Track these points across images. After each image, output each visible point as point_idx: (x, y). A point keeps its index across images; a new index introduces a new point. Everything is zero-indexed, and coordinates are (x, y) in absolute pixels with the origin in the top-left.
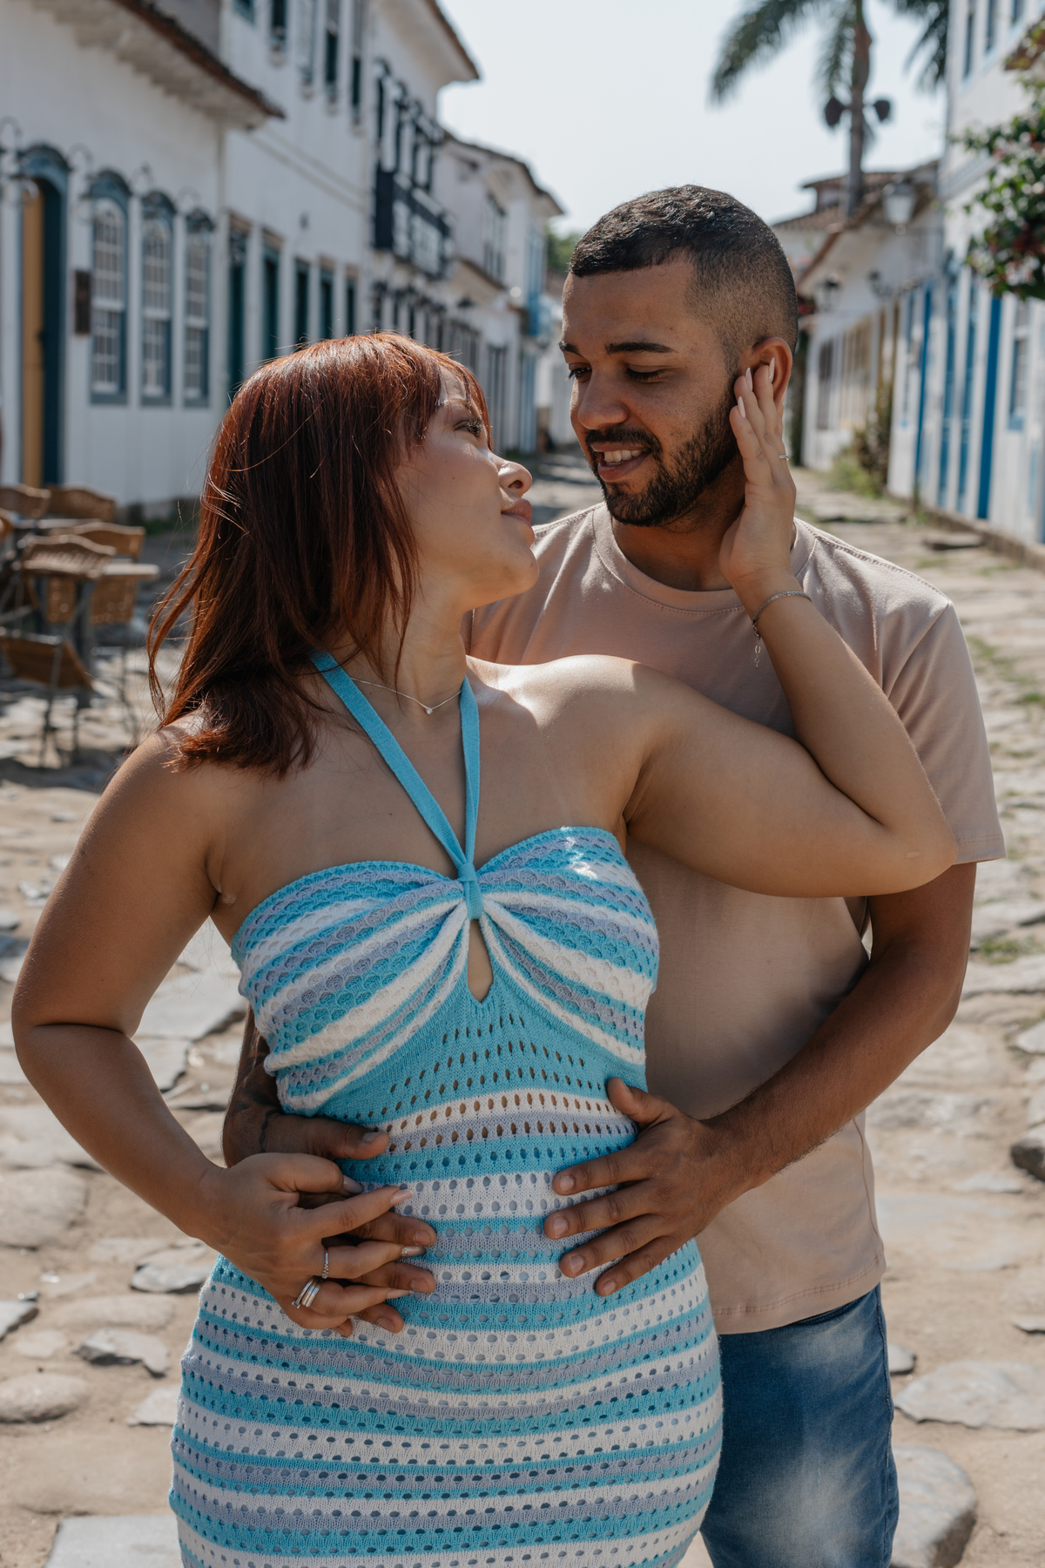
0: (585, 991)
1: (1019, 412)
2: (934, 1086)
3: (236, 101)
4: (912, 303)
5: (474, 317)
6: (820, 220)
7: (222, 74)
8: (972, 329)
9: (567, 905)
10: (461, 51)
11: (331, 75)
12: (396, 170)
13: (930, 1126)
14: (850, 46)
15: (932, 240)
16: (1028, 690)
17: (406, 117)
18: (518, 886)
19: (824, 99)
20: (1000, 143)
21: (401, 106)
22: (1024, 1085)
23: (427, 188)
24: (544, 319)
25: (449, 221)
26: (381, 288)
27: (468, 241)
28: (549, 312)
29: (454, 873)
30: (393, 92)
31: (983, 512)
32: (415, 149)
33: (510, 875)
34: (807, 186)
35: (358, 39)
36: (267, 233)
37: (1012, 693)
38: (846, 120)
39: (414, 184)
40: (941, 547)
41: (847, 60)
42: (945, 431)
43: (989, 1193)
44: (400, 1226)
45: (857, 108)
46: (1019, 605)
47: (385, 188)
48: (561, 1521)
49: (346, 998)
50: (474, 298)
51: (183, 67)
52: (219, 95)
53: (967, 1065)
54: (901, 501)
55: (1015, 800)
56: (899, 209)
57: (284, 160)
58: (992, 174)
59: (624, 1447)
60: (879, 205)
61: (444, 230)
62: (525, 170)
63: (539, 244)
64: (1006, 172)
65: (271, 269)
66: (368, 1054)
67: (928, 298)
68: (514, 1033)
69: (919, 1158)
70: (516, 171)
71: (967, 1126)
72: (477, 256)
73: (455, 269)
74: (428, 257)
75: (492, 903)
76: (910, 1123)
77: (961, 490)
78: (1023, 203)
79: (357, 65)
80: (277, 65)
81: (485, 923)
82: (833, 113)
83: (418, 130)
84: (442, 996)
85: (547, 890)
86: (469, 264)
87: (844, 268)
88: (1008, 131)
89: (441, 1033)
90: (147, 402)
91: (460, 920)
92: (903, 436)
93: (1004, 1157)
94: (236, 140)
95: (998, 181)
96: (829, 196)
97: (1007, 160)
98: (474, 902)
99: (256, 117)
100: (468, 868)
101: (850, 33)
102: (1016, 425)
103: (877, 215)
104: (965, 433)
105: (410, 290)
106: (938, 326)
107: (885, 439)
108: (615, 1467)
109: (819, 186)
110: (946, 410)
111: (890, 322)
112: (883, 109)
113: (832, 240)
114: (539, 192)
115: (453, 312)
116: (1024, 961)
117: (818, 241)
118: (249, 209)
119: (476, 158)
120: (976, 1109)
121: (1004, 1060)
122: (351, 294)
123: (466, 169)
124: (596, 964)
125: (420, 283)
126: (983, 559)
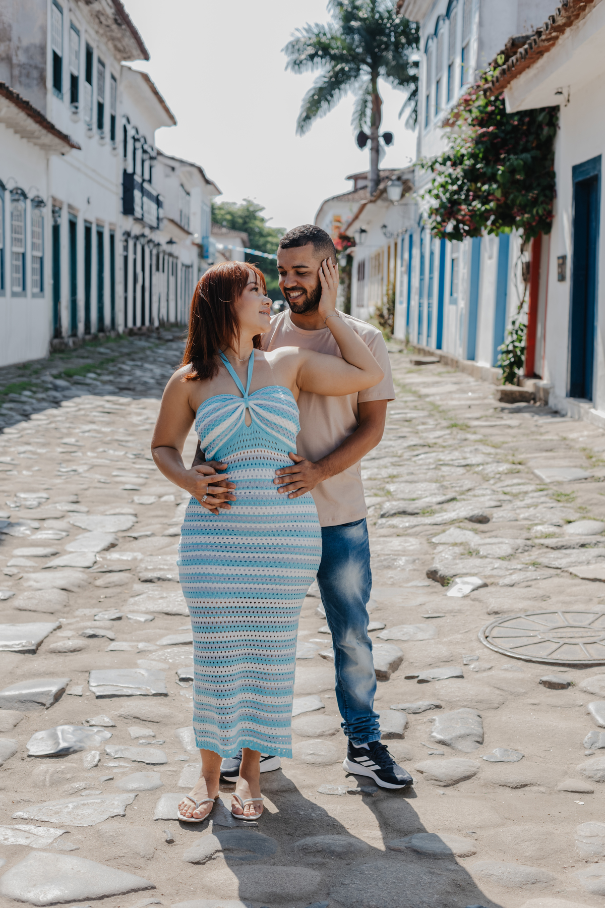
0: (275, 424)
1: (455, 295)
2: (398, 555)
3: (57, 141)
4: (403, 240)
5: (174, 249)
6: (356, 196)
7: (50, 128)
8: (432, 254)
9: (270, 403)
10: (167, 110)
11: (100, 126)
12: (134, 173)
13: (396, 568)
14: (370, 105)
15: (412, 208)
16: (453, 422)
17: (138, 145)
18: (258, 399)
19: (357, 132)
20: (437, 166)
21: (135, 140)
22: (433, 554)
23: (150, 181)
24: (211, 250)
25: (161, 198)
26: (127, 234)
27: (170, 210)
28: (214, 245)
29: (243, 397)
30: (131, 132)
31: (439, 346)
32: (143, 161)
33: (255, 396)
34: (349, 178)
35: (113, 106)
36: (70, 206)
37: (444, 423)
38: (369, 143)
39: (144, 180)
40: (419, 363)
41: (369, 112)
42: (420, 305)
43: (417, 587)
44: (228, 484)
45: (375, 139)
46: (454, 388)
47: (129, 182)
48: (272, 562)
49: (214, 425)
50: (174, 240)
51: (31, 125)
52: (49, 138)
53: (412, 548)
54: (401, 342)
55: (441, 463)
56: (394, 192)
57: (78, 169)
58: (434, 180)
59: (285, 544)
60: (385, 191)
61: (159, 203)
62: (201, 171)
63: (208, 210)
64: (441, 180)
65: (73, 225)
66: (221, 440)
67: (411, 237)
68: (257, 435)
69: (391, 577)
70: (196, 171)
71: (411, 567)
72: (177, 218)
73: (165, 224)
74: (151, 219)
75: (251, 404)
76: (388, 567)
77: (429, 336)
78: (448, 195)
79: (113, 119)
80: (75, 122)
81: (250, 410)
82: (362, 140)
83: (145, 152)
84: (238, 425)
85: (265, 400)
86: (172, 221)
87: (369, 223)
88: (440, 160)
89: (238, 434)
90: (14, 294)
91: (243, 407)
92: (400, 308)
93: (425, 576)
94: (55, 159)
95: (436, 184)
96: (361, 183)
97: (440, 174)
98: (246, 403)
99: (66, 148)
100: (246, 396)
101: (369, 98)
102: (454, 302)
103: (384, 195)
104: (429, 306)
105: (143, 236)
106: (416, 252)
107: (392, 311)
108: (282, 549)
109: (356, 178)
110: (421, 295)
111: (393, 250)
112: (388, 138)
113: (363, 207)
114: (207, 182)
115: (165, 247)
116: (437, 515)
117: (356, 208)
118: (61, 196)
119: (175, 164)
120: (414, 561)
121: (426, 546)
122: (112, 237)
123: (169, 170)
124: (278, 417)
125: (147, 231)
126: (439, 368)
